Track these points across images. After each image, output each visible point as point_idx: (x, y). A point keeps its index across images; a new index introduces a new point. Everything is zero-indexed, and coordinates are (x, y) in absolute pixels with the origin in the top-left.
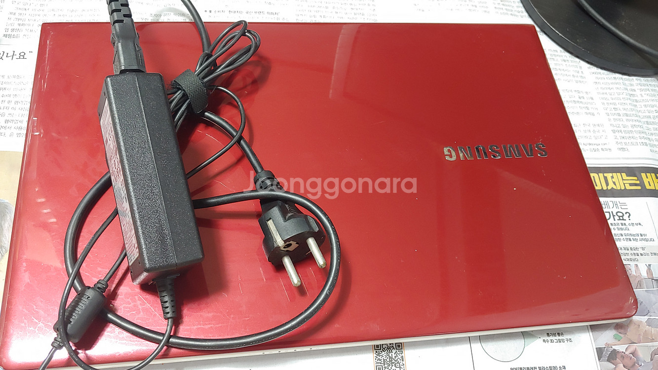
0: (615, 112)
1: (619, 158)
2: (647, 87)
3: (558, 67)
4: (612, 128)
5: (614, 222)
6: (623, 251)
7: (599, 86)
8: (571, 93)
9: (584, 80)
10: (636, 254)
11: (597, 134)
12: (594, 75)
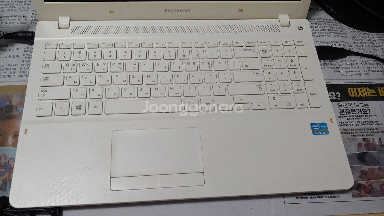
1: (365, 79)
2: (382, 39)
3: (331, 29)
4: (362, 62)
5: (361, 115)
6: (366, 131)
7: (355, 39)
8: (338, 43)
9: (346, 36)
10: (373, 132)
11: (353, 66)
12: (352, 33)
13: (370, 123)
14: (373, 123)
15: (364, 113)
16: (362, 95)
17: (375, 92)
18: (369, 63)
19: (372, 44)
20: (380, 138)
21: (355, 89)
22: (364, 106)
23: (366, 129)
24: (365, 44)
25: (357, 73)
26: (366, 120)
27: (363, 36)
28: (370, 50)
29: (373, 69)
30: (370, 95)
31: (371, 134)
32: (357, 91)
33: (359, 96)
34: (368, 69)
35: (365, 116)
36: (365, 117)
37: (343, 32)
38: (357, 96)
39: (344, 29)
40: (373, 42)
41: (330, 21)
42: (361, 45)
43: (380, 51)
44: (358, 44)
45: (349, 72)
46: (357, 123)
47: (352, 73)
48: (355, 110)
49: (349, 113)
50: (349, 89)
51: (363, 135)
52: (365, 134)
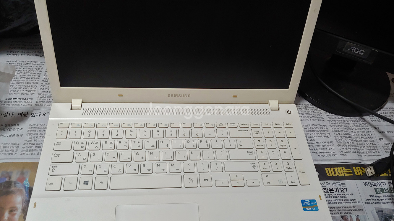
0: (339, 135)
1: (341, 160)
2: (355, 122)
3: (309, 113)
4: (337, 144)
5: (338, 193)
6: (343, 209)
7: (331, 122)
8: (316, 126)
9: (323, 119)
10: (350, 210)
11: (330, 147)
12: (328, 117)
13: (348, 201)
14: (350, 201)
15: (341, 192)
16: (339, 175)
17: (351, 172)
18: (345, 144)
19: (346, 127)
20: (358, 216)
21: (332, 168)
22: (341, 185)
23: (343, 207)
24: (340, 127)
25: (333, 154)
26: (343, 199)
27: (338, 119)
28: (345, 133)
29: (348, 150)
30: (346, 175)
31: (349, 212)
32: (334, 170)
33: (336, 175)
34: (343, 150)
35: (343, 194)
36: (342, 196)
37: (319, 115)
38: (334, 175)
39: (321, 113)
40: (347, 125)
41: (308, 106)
42: (336, 127)
43: (354, 133)
44: (334, 127)
45: (326, 153)
46: (335, 202)
47: (329, 154)
48: (333, 189)
49: (327, 192)
50: (326, 169)
51: (341, 213)
52: (343, 212)
